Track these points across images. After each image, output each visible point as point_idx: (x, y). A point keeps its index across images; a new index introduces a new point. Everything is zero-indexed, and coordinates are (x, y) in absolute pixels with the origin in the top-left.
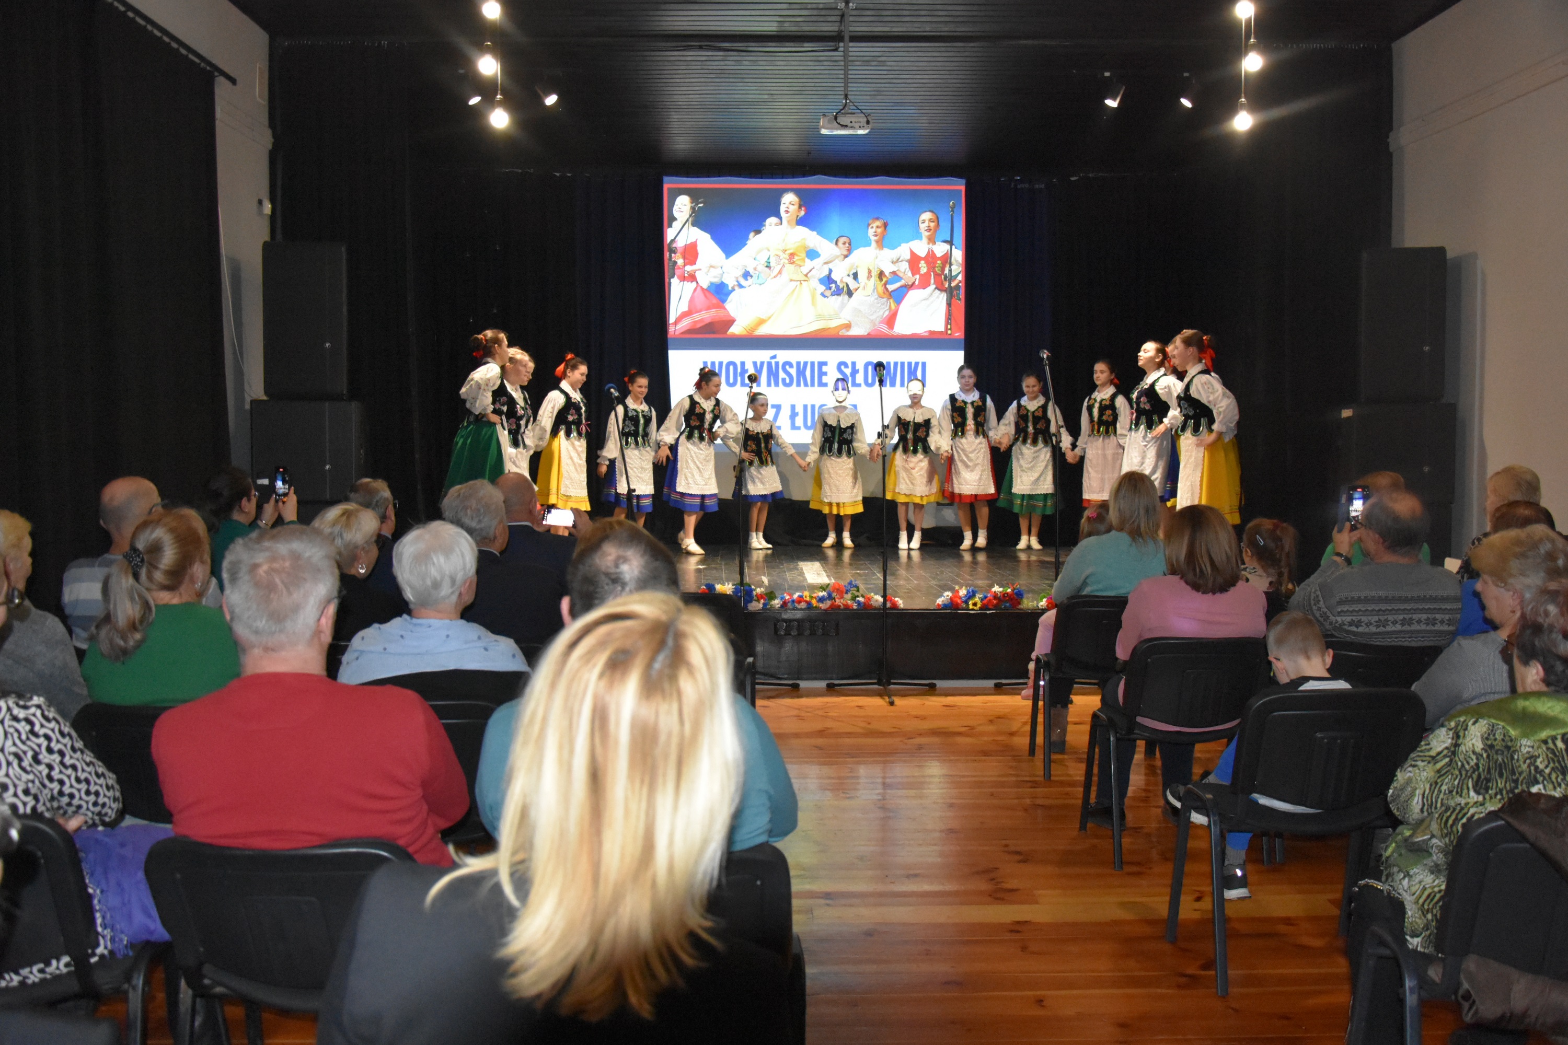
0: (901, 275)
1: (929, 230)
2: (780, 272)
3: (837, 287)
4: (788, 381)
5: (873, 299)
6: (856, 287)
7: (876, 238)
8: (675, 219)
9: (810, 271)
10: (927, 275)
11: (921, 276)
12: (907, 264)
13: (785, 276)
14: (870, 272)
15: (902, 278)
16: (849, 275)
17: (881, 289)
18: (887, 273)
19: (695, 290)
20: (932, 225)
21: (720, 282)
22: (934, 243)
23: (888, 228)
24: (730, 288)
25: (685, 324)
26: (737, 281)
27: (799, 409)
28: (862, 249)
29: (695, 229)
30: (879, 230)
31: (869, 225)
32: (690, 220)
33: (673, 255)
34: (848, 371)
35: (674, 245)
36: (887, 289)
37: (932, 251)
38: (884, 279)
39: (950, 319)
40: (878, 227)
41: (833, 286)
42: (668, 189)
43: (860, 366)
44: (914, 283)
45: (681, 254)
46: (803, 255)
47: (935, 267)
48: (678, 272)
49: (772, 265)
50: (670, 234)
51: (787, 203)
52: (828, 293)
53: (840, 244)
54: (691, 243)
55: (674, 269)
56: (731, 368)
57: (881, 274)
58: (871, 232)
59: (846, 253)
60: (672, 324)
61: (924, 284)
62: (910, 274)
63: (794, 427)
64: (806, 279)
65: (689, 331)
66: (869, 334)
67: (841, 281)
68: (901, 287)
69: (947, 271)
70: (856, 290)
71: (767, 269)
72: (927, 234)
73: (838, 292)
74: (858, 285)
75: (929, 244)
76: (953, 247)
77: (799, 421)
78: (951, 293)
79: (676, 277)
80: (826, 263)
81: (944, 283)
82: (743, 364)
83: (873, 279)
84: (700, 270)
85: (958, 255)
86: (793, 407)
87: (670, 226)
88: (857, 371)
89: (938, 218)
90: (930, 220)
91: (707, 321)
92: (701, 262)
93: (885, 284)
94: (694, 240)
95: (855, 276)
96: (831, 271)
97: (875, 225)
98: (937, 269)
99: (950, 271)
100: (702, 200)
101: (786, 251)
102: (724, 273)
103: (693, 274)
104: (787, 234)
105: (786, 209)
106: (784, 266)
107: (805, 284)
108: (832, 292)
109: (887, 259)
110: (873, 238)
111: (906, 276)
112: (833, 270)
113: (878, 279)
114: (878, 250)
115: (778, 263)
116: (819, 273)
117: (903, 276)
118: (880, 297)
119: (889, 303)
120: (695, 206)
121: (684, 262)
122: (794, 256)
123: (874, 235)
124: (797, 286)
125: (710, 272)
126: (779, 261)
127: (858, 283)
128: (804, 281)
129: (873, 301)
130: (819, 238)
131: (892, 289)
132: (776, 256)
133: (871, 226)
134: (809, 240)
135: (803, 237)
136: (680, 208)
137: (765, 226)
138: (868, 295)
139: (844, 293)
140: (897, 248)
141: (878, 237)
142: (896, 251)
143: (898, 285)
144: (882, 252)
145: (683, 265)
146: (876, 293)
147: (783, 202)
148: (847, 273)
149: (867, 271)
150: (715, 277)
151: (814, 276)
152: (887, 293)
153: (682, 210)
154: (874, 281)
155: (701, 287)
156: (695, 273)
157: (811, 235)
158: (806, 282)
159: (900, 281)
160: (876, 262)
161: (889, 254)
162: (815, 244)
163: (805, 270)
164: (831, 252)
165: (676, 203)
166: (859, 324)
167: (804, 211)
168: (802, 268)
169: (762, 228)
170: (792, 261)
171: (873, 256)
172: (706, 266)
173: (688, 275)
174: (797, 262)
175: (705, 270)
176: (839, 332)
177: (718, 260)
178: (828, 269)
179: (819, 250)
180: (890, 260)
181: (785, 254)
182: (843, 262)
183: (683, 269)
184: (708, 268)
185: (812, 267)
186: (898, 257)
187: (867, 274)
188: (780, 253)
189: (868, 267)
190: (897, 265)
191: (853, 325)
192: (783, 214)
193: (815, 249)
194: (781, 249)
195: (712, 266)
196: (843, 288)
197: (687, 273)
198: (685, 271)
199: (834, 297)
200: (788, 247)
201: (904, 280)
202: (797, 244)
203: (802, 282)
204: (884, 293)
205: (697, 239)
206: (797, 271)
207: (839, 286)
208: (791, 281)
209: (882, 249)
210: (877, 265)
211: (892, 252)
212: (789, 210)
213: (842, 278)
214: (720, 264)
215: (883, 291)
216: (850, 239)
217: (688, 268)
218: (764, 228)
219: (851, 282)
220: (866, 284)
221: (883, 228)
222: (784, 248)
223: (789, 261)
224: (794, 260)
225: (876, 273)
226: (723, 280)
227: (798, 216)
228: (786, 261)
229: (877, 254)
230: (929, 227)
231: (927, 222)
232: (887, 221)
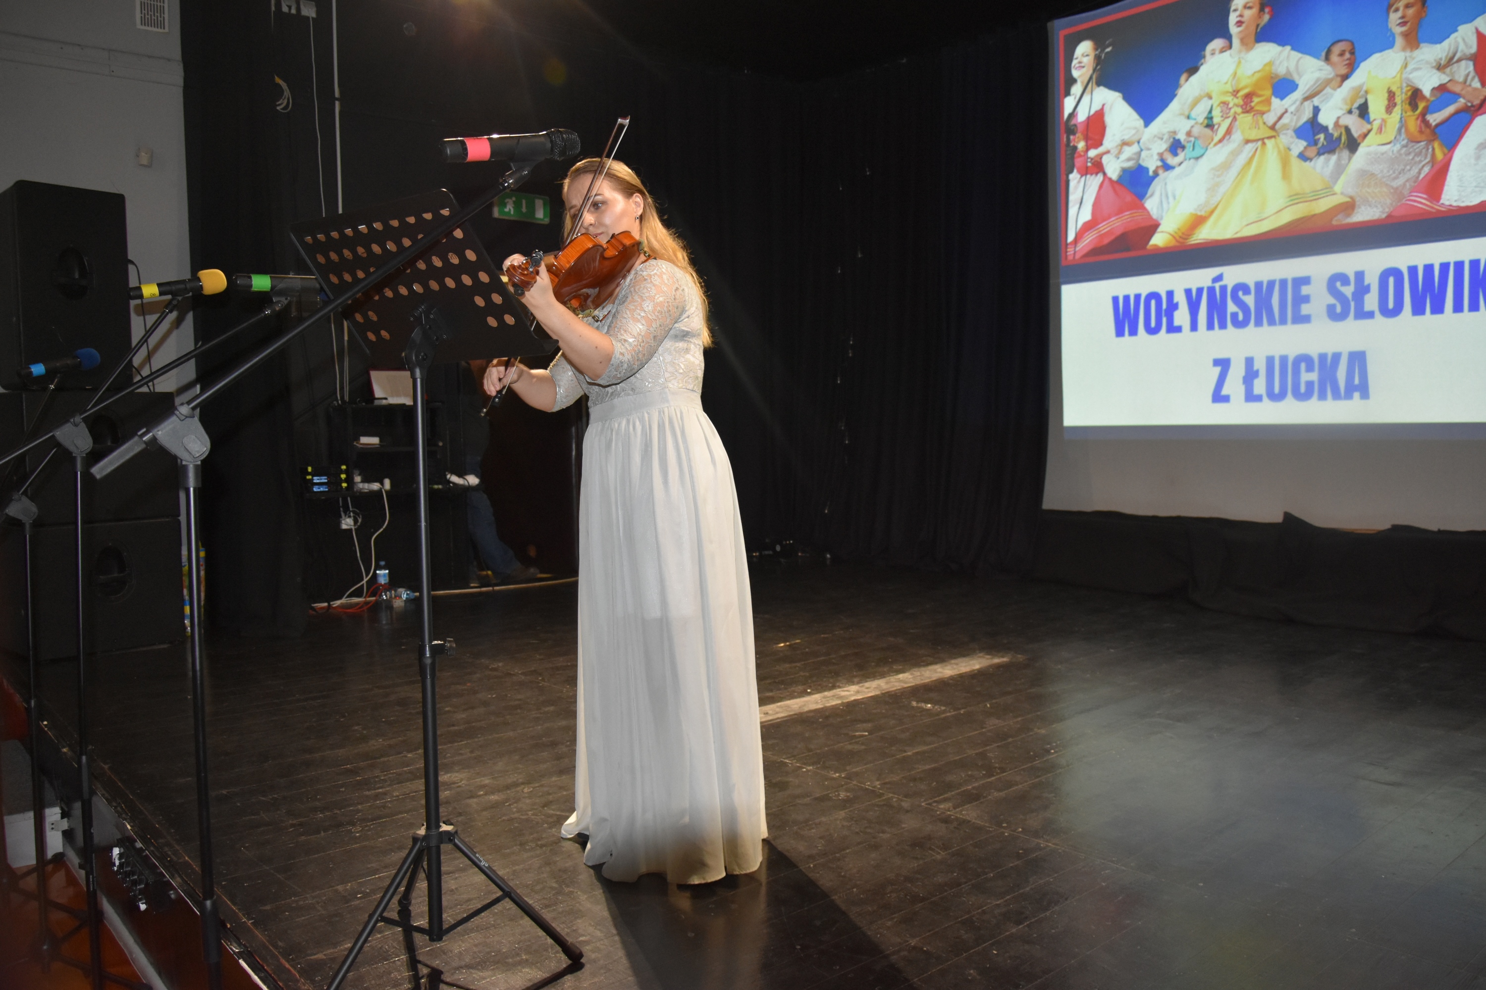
0: (1457, 89)
2: (1229, 132)
3: (1329, 136)
4: (1241, 317)
5: (1398, 146)
6: (1365, 130)
7: (1404, 29)
8: (1074, 81)
9: (1280, 118)
12: (1471, 64)
13: (1237, 137)
14: (1391, 95)
15: (1458, 95)
16: (1350, 112)
17: (1413, 124)
18: (1427, 92)
19: (1102, 185)
21: (1136, 166)
24: (1151, 173)
25: (1088, 240)
26: (1162, 160)
27: (1260, 365)
28: (1376, 57)
29: (1102, 88)
30: (1411, 12)
31: (1390, 6)
32: (1094, 77)
33: (1072, 137)
34: (1348, 291)
35: (1073, 122)
36: (1426, 123)
38: (1421, 105)
40: (1408, 6)
41: (1322, 136)
42: (1064, 38)
43: (1372, 279)
44: (1485, 100)
45: (1082, 133)
46: (1268, 92)
48: (1078, 162)
49: (1216, 120)
50: (1069, 104)
51: (1240, 7)
52: (1312, 152)
53: (1334, 58)
54: (1096, 112)
55: (1073, 158)
56: (1153, 303)
57: (1415, 95)
58: (1394, 18)
59: (1343, 71)
60: (1071, 243)
62: (1476, 84)
63: (1251, 397)
65: (1095, 251)
66: (1389, 216)
67: (1337, 124)
68: (1457, 112)
70: (1365, 136)
71: (1208, 131)
73: (1331, 147)
74: (1369, 127)
77: (1259, 386)
79: (1075, 171)
80: (1307, 98)
82: (1170, 294)
83: (1397, 112)
84: (1108, 152)
86: (1249, 362)
87: (1068, 93)
88: (1367, 289)
91: (1118, 232)
92: (1110, 141)
93: (1423, 115)
94: (1099, 107)
95: (1363, 111)
96: (1316, 110)
97: (1401, 4)
100: (1111, 40)
101: (1238, 91)
102: (1142, 150)
103: (1099, 160)
104: (1239, 62)
105: (1238, 19)
106: (1235, 119)
107: (1270, 143)
108: (1319, 149)
109: (1427, 63)
110: (1398, 30)
111: (1469, 89)
112: (1320, 107)
113: (1407, 107)
114: (1408, 50)
115: (1225, 116)
116: (1295, 118)
117: (1462, 90)
118: (1413, 140)
119: (1430, 150)
120: (1100, 53)
121: (1087, 145)
122: (1251, 98)
123: (1399, 24)
124: (1256, 150)
125: (1123, 152)
126: (1228, 111)
127: (1369, 122)
128: (1270, 138)
129: (1399, 151)
130: (1296, 55)
131: (1438, 121)
132: (1222, 105)
133: (1393, 8)
134: (1277, 62)
135: (1267, 60)
136: (1080, 62)
137: (1204, 57)
138: (1388, 141)
139: (1341, 146)
140: (1448, 37)
141: (1409, 24)
142: (1446, 44)
143: (1450, 110)
144: (1416, 53)
145: (1085, 149)
146: (1403, 136)
147: (1233, 8)
148: (1348, 107)
149: (1386, 95)
150: (1129, 159)
151: (1286, 127)
152: (1428, 131)
153: (1082, 65)
154: (1400, 112)
155: (1110, 179)
156: (1101, 158)
157: (1280, 53)
158: (1273, 140)
159: (1455, 101)
160: (1404, 76)
161: (1431, 52)
162: (1287, 68)
163: (1270, 118)
164: (1317, 75)
165: (1075, 56)
166: (1370, 199)
167: (1268, 13)
168: (1265, 116)
169: (1200, 63)
170: (1248, 108)
171: (1398, 65)
172: (1115, 144)
173: (1092, 164)
174: (1257, 108)
175: (1114, 152)
176: (1331, 220)
177: (1133, 132)
178: (1311, 108)
179: (1296, 78)
180: (1434, 64)
181: (1237, 98)
182: (1339, 90)
183: (1084, 156)
184: (1119, 147)
185: (1283, 111)
186: (1451, 54)
187: (1386, 102)
188: (1229, 98)
189: (1389, 88)
190: (1448, 70)
191: (1357, 203)
192: (1234, 30)
193: (1290, 78)
194: (1231, 90)
195: (1125, 143)
196: (1340, 138)
197: (1090, 162)
198: (1088, 158)
199: (1322, 158)
200: (1242, 84)
201: (1464, 98)
202: (1257, 76)
203: (1266, 141)
204: (1421, 132)
205: (1103, 105)
206: (1257, 123)
207: (1332, 135)
208: (1248, 142)
209: (1417, 47)
210: (1408, 79)
211: (1438, 47)
212: (1243, 19)
213: (1338, 118)
214: (1136, 138)
215: (1418, 129)
216: (1353, 44)
217: (1092, 153)
218: (1203, 61)
219: (1354, 123)
220: (1383, 120)
221: (1419, 5)
222: (1235, 89)
223: (1243, 109)
224: (1253, 104)
225: (1404, 96)
226: (1141, 162)
227: (1258, 26)
228: (1239, 110)
229: (1406, 59)
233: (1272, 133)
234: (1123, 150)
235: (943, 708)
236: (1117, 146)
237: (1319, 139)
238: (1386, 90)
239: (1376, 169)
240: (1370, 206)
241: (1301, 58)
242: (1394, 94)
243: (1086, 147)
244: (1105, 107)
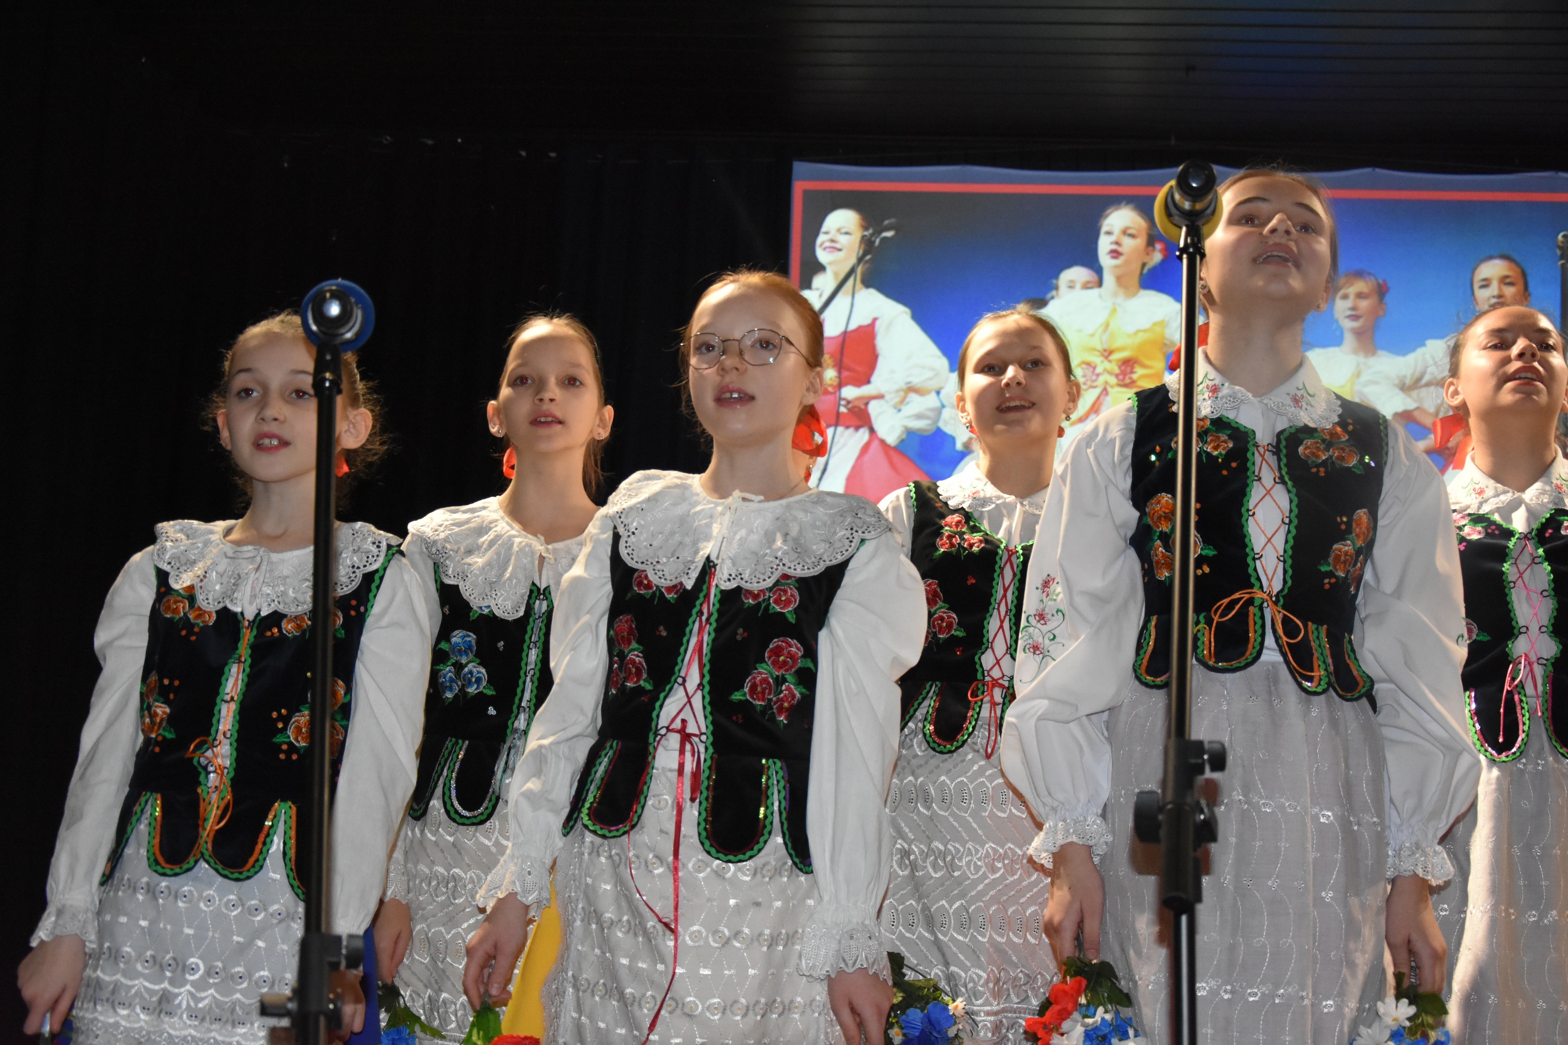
0: (1426, 421)
1: (1500, 305)
7: (1355, 324)
8: (821, 268)
19: (865, 449)
20: (1509, 291)
21: (934, 429)
23: (1388, 298)
24: (959, 446)
29: (872, 292)
30: (1364, 304)
31: (1336, 290)
32: (859, 270)
40: (1360, 296)
42: (806, 193)
46: (1159, 364)
51: (1117, 231)
54: (860, 328)
58: (1342, 306)
84: (880, 397)
89: (1524, 275)
90: (1504, 281)
92: (885, 380)
94: (867, 321)
97: (1352, 290)
100: (893, 220)
101: (1111, 352)
102: (943, 406)
103: (863, 407)
104: (1114, 311)
105: (1114, 247)
106: (1105, 391)
109: (1387, 377)
110: (1348, 324)
114: (1362, 354)
115: (1089, 383)
120: (872, 235)
121: (839, 376)
122: (1132, 367)
123: (1350, 317)
125: (908, 403)
126: (1094, 378)
132: (1084, 366)
133: (1341, 294)
135: (1158, 318)
136: (832, 241)
137: (1056, 288)
140: (1414, 350)
141: (1362, 321)
142: (1411, 358)
144: (1372, 361)
145: (835, 383)
147: (1104, 229)
150: (919, 417)
153: (838, 246)
155: (883, 442)
156: (867, 404)
160: (1355, 389)
161: (1392, 365)
165: (824, 229)
167: (1161, 251)
169: (1049, 296)
170: (1127, 381)
171: (1348, 370)
172: (896, 387)
173: (849, 410)
174: (1141, 383)
175: (895, 399)
177: (930, 374)
180: (1397, 382)
181: (1110, 361)
183: (834, 393)
184: (902, 394)
186: (1417, 374)
188: (1097, 359)
190: (1415, 393)
192: (1105, 259)
194: (1099, 347)
195: (912, 389)
197: (845, 406)
198: (840, 399)
200: (1118, 343)
202: (1142, 337)
205: (875, 320)
209: (1374, 353)
210: (1361, 393)
211: (1400, 360)
212: (1120, 249)
214: (934, 384)
217: (850, 392)
218: (1054, 293)
221: (1375, 299)
222: (1106, 347)
223: (1119, 380)
224: (1135, 376)
226: (941, 425)
227: (1144, 265)
228: (1113, 380)
229: (1358, 365)
230: (1500, 296)
231: (1495, 284)
232: (1384, 281)
234: (908, 400)
236: (898, 391)
243: (837, 380)
244: (878, 323)
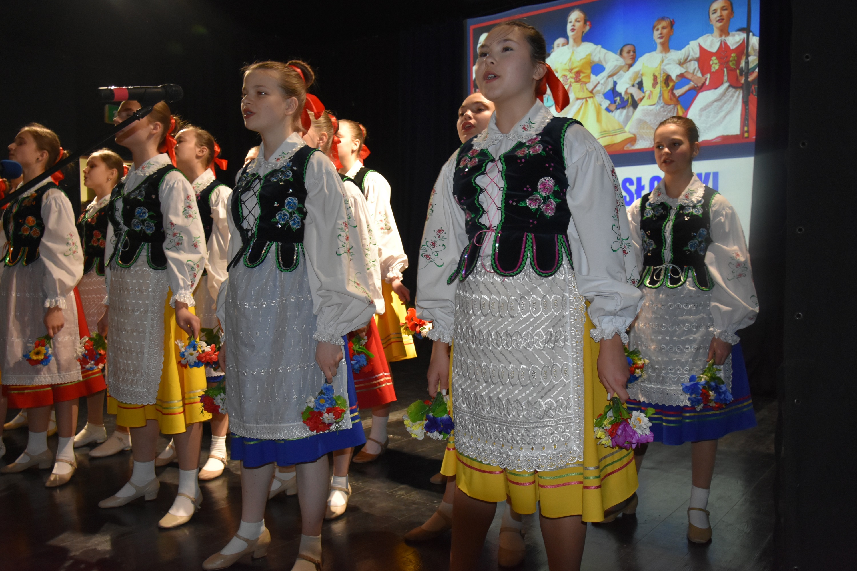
0: (689, 76)
1: (721, 20)
3: (622, 99)
5: (658, 107)
6: (641, 97)
7: (661, 40)
9: (596, 86)
10: (720, 70)
11: (712, 74)
12: (696, 63)
14: (655, 78)
15: (690, 80)
16: (633, 86)
17: (667, 95)
18: (674, 77)
20: (725, 13)
22: (727, 34)
23: (675, 27)
28: (647, 56)
30: (665, 31)
31: (654, 27)
33: (477, 90)
36: (673, 94)
37: (726, 44)
38: (671, 84)
39: (748, 120)
40: (663, 28)
41: (618, 99)
42: (474, 30)
43: (646, 182)
44: (704, 83)
46: (589, 71)
47: (728, 62)
51: (573, 20)
52: (613, 107)
53: (625, 54)
57: (668, 79)
58: (656, 34)
59: (630, 62)
61: (715, 85)
62: (699, 74)
64: (592, 95)
67: (626, 92)
68: (690, 90)
69: (743, 64)
70: (641, 100)
72: (719, 25)
73: (623, 105)
74: (643, 95)
75: (721, 36)
76: (751, 34)
78: (746, 88)
80: (611, 76)
81: (740, 78)
83: (658, 87)
85: (755, 41)
87: (475, 63)
89: (731, 4)
90: (723, 9)
93: (672, 90)
95: (640, 85)
96: (615, 83)
97: (660, 27)
98: (731, 64)
99: (747, 63)
101: (572, 70)
104: (573, 53)
105: (573, 27)
106: (570, 85)
107: (590, 101)
108: (617, 106)
109: (674, 61)
110: (659, 41)
111: (696, 77)
112: (617, 82)
113: (664, 85)
114: (664, 53)
116: (603, 87)
117: (692, 77)
118: (667, 104)
119: (676, 110)
122: (580, 74)
123: (659, 38)
124: (582, 104)
126: (566, 81)
127: (643, 92)
128: (590, 97)
129: (659, 110)
130: (604, 51)
131: (680, 94)
132: (563, 77)
133: (656, 28)
134: (594, 54)
135: (588, 53)
137: (553, 48)
138: (653, 103)
139: (629, 105)
140: (684, 47)
141: (664, 38)
142: (683, 50)
143: (686, 88)
144: (668, 54)
146: (662, 101)
147: (569, 20)
148: (632, 83)
149: (652, 77)
151: (598, 92)
152: (675, 99)
154: (660, 87)
157: (595, 49)
158: (592, 99)
159: (688, 83)
160: (662, 67)
161: (676, 55)
162: (600, 58)
163: (590, 86)
164: (616, 63)
165: (479, 41)
166: (644, 136)
167: (589, 25)
168: (587, 85)
170: (578, 80)
171: (659, 61)
174: (583, 80)
176: (624, 147)
178: (612, 82)
179: (604, 64)
180: (678, 62)
181: (572, 73)
182: (627, 73)
185: (597, 82)
186: (686, 57)
187: (652, 81)
188: (567, 73)
189: (654, 73)
190: (685, 66)
191: (638, 138)
192: (570, 33)
193: (600, 63)
194: (568, 68)
196: (628, 100)
199: (619, 111)
200: (575, 65)
201: (693, 82)
202: (583, 61)
203: (588, 99)
204: (671, 99)
206: (583, 89)
207: (624, 98)
208: (578, 99)
209: (669, 51)
210: (664, 69)
211: (679, 52)
212: (575, 28)
213: (627, 89)
215: (669, 98)
216: (634, 47)
218: (552, 50)
219: (635, 92)
220: (651, 92)
221: (669, 28)
222: (570, 68)
223: (575, 80)
224: (580, 77)
225: (662, 79)
227: (583, 32)
228: (573, 80)
229: (663, 57)
230: (721, 16)
231: (719, 11)
232: (673, 20)
233: (591, 95)
235: (400, 437)
237: (617, 100)
238: (652, 74)
239: (647, 119)
240: (644, 140)
241: (606, 53)
242: (657, 77)
